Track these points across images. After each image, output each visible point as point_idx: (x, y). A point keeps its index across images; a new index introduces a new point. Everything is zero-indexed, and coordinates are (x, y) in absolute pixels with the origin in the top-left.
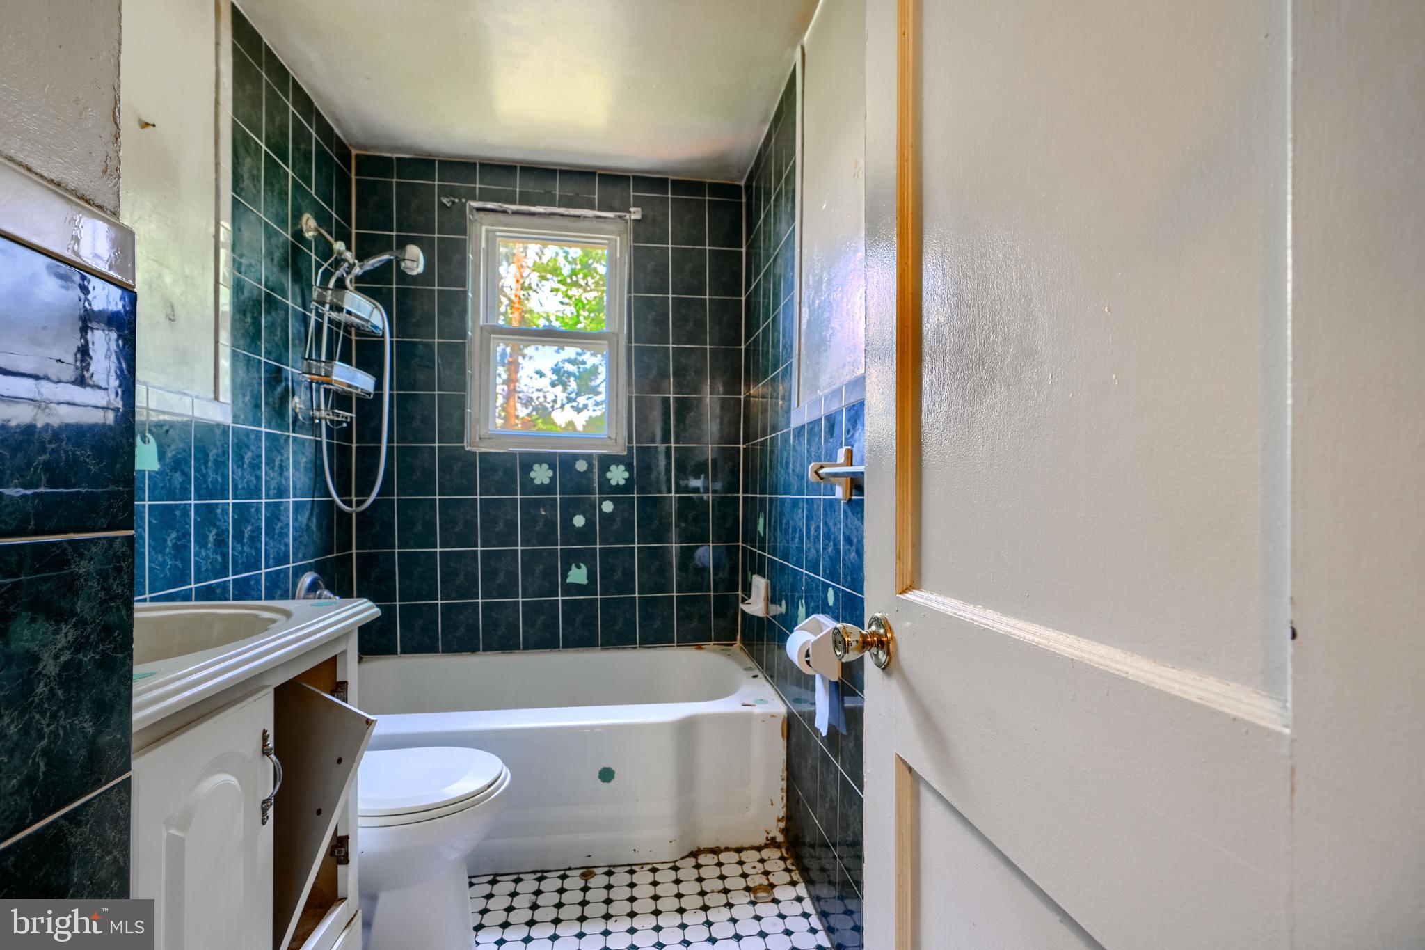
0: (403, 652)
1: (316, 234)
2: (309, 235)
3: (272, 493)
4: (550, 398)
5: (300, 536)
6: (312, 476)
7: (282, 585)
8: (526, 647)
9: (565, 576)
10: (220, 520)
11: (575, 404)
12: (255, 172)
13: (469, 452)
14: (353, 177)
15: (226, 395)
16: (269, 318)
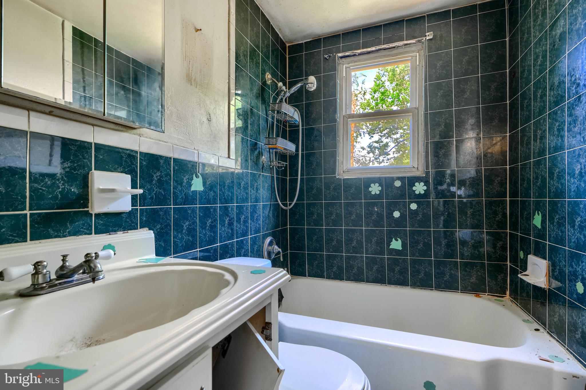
0: (309, 276)
1: (271, 81)
2: (269, 82)
3: (253, 200)
4: (368, 159)
5: (265, 220)
6: (270, 192)
7: (257, 243)
8: (368, 281)
9: (389, 245)
10: (230, 213)
11: (378, 160)
12: (245, 53)
13: (338, 178)
14: (287, 56)
15: (233, 156)
16: (252, 120)
